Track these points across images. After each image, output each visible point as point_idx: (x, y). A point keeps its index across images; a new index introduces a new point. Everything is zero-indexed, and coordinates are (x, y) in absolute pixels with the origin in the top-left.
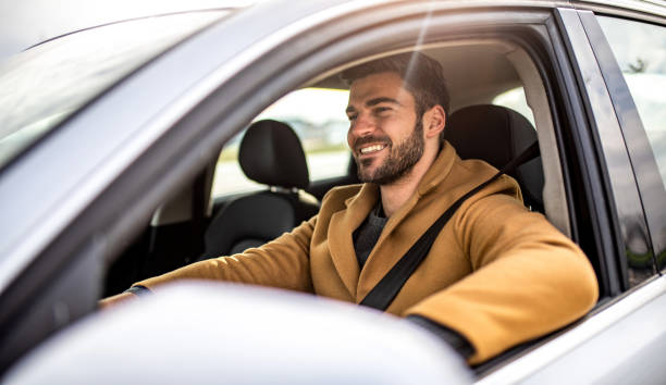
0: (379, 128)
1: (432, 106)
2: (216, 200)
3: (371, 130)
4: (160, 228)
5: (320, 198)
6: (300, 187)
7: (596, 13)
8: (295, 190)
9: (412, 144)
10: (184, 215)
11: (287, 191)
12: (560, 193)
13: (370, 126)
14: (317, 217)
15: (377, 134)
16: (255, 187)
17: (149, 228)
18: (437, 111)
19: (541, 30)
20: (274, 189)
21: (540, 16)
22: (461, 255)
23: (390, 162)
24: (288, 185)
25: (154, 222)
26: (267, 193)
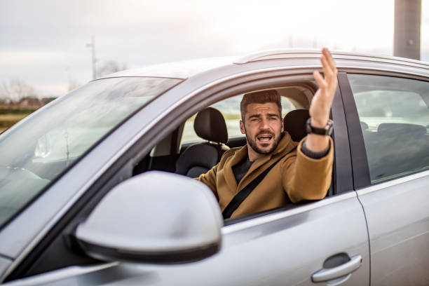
4: (155, 158)
6: (223, 142)
7: (348, 73)
8: (220, 144)
10: (166, 152)
11: (216, 144)
17: (148, 157)
20: (211, 142)
24: (218, 141)
26: (208, 144)
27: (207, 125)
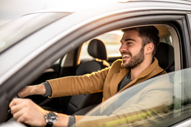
0: (128, 49)
1: (149, 43)
3: (125, 49)
9: (139, 56)
13: (125, 48)
15: (127, 51)
18: (151, 45)
19: (180, 22)
23: (131, 62)
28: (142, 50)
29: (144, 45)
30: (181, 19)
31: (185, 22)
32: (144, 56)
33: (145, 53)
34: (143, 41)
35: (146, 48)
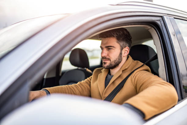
0: (108, 55)
2: (63, 71)
4: (47, 79)
5: (92, 71)
6: (87, 68)
7: (175, 18)
8: (85, 69)
9: (118, 60)
10: (53, 75)
11: (83, 69)
12: (164, 70)
13: (106, 54)
14: (92, 76)
16: (74, 67)
17: (43, 79)
18: (127, 48)
19: (158, 22)
20: (79, 68)
21: (159, 18)
22: (133, 88)
24: (83, 67)
25: (45, 77)
26: (77, 69)
27: (78, 59)
28: (121, 54)
29: (122, 49)
30: (159, 20)
31: (162, 22)
32: (122, 59)
33: (122, 56)
34: (121, 46)
35: (123, 52)
